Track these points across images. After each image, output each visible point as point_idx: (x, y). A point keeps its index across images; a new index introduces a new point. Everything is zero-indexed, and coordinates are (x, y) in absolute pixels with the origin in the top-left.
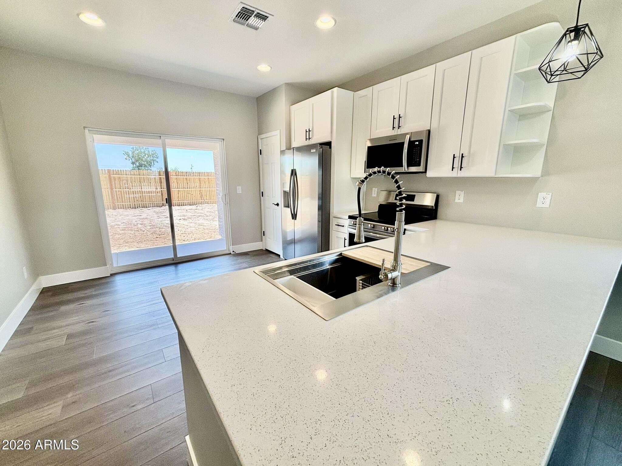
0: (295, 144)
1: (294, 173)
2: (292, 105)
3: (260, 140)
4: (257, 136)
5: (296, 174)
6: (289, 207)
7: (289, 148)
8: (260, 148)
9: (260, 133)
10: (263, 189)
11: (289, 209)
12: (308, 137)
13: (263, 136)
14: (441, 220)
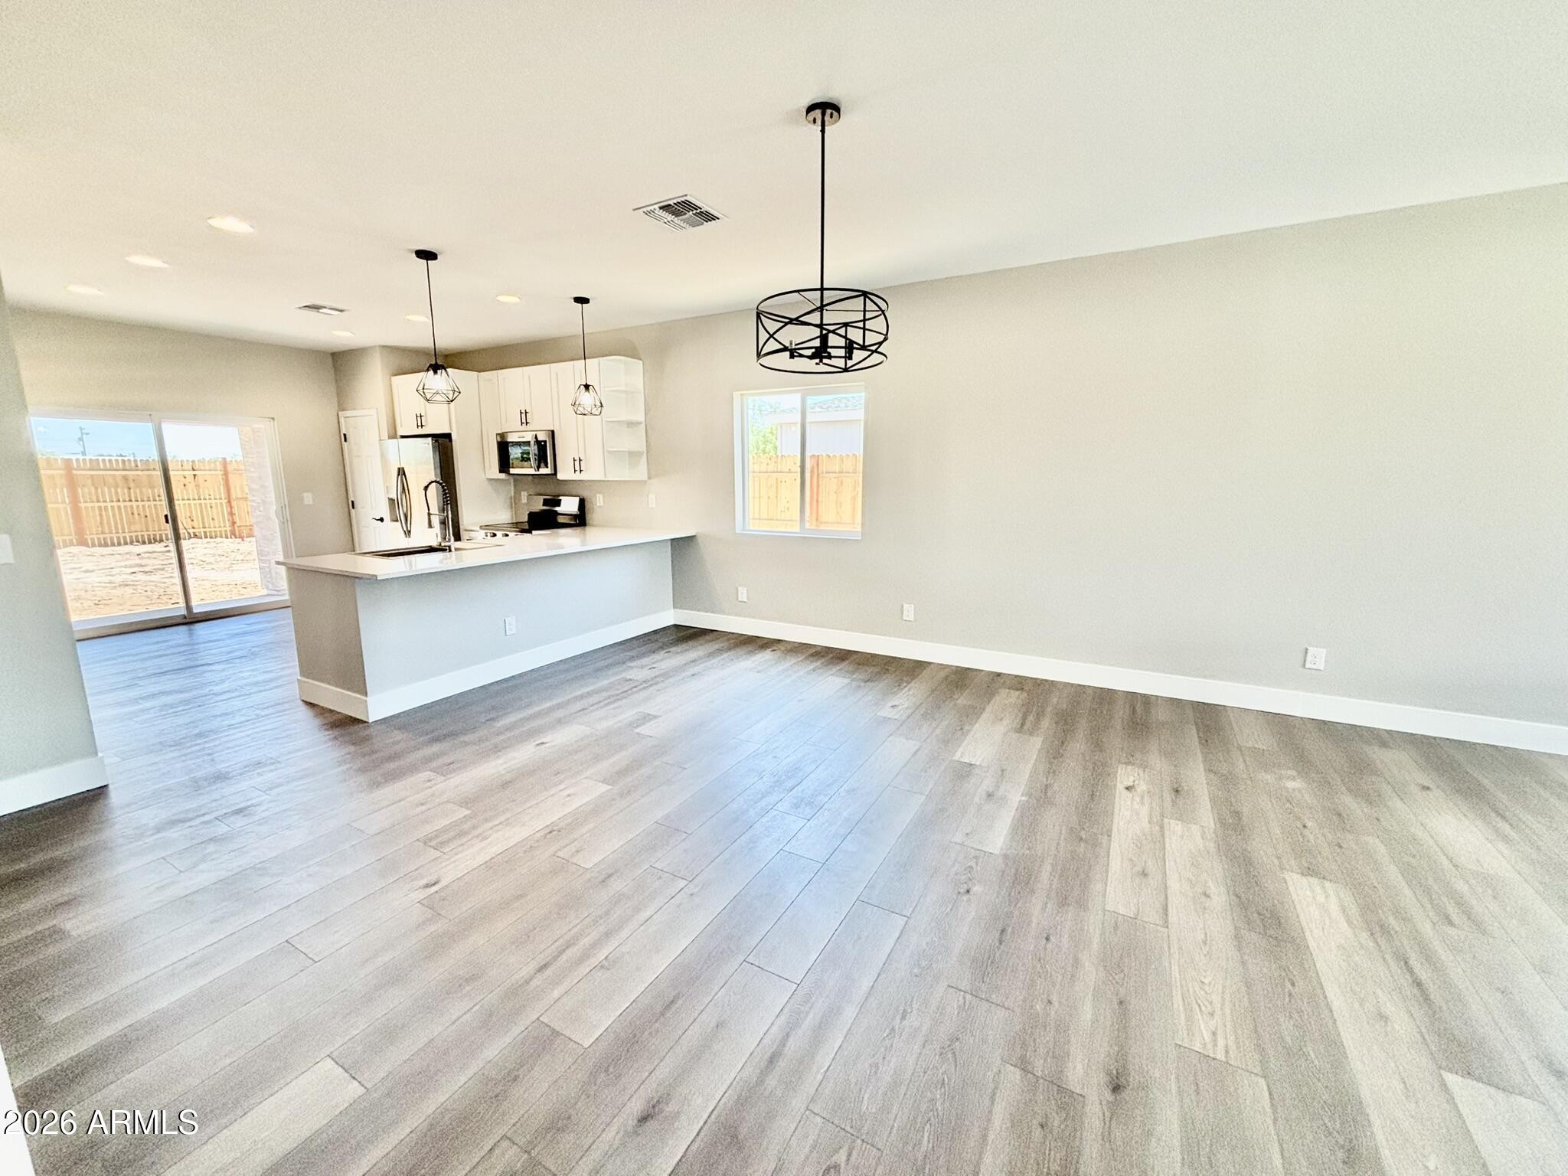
0: (400, 432)
1: (401, 472)
2: (395, 375)
3: (342, 420)
4: (335, 414)
5: (404, 474)
6: (397, 521)
7: (393, 435)
8: (344, 431)
9: (342, 407)
10: (354, 496)
11: (399, 523)
12: (419, 424)
13: (348, 413)
14: (596, 526)
